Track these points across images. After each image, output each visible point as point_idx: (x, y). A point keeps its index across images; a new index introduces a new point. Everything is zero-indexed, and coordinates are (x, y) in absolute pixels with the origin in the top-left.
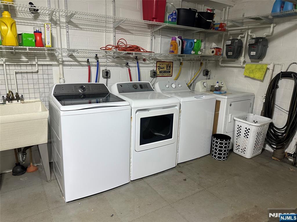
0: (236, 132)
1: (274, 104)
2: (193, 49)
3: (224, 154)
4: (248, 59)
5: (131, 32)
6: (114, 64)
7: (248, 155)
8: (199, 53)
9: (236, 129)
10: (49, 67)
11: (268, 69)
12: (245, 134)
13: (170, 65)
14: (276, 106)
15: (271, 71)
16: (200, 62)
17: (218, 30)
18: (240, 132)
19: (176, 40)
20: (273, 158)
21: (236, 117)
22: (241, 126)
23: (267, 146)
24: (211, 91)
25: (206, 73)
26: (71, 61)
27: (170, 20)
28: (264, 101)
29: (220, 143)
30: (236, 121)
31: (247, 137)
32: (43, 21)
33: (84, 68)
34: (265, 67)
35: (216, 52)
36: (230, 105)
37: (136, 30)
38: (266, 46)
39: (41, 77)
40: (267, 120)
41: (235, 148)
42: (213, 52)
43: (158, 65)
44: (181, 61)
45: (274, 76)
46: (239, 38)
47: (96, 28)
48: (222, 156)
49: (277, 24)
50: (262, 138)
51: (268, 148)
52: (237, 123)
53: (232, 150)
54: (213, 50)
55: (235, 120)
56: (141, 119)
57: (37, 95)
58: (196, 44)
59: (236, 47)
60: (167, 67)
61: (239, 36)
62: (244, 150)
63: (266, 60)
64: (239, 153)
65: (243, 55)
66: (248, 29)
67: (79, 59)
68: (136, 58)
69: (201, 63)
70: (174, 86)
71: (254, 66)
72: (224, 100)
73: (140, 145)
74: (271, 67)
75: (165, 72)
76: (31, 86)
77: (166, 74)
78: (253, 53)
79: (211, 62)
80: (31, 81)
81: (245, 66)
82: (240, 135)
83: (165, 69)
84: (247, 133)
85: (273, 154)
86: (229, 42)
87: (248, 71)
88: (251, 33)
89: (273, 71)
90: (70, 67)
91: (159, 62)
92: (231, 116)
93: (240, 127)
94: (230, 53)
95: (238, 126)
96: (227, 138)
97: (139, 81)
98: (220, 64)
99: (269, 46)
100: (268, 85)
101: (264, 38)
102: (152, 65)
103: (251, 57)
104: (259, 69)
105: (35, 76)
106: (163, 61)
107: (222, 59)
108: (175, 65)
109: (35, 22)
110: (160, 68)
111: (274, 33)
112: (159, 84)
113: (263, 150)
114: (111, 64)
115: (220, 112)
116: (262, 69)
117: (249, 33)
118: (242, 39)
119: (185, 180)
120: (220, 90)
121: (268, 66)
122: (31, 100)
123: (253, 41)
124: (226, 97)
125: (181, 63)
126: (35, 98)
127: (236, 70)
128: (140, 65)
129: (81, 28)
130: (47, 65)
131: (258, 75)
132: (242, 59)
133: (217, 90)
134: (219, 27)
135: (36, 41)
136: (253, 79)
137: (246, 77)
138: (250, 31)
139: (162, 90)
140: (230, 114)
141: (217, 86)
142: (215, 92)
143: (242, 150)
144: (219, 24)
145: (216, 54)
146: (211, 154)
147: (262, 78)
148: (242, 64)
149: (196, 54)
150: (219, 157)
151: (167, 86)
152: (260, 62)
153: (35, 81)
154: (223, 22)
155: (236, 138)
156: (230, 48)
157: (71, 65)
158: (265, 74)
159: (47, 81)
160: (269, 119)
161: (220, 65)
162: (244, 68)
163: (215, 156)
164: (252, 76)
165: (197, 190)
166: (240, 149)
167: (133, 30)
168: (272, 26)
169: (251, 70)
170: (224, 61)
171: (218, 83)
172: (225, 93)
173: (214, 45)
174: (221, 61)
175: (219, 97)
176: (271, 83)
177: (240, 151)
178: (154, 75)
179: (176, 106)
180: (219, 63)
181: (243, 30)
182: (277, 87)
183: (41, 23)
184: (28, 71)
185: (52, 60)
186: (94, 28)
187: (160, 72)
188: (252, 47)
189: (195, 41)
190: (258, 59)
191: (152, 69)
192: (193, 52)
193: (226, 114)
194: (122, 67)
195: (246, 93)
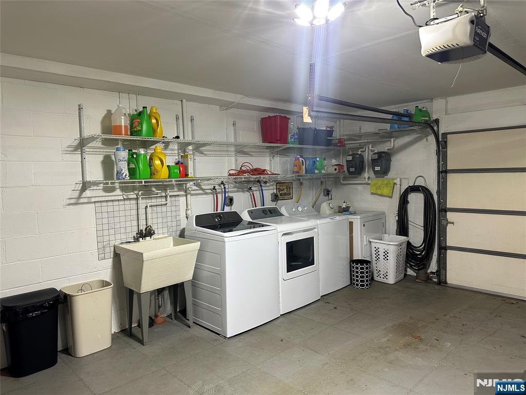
0: (374, 256)
1: (407, 220)
2: (316, 168)
3: (367, 281)
4: (372, 175)
5: (251, 154)
6: (236, 189)
7: (391, 280)
8: (323, 172)
9: (374, 252)
10: (177, 198)
11: (395, 184)
12: (384, 256)
13: (289, 186)
14: (409, 223)
15: (398, 186)
16: (320, 181)
17: (337, 146)
18: (379, 255)
19: (299, 160)
20: (417, 280)
21: (371, 239)
22: (378, 248)
23: (408, 269)
24: (339, 212)
25: (328, 193)
26: (197, 190)
27: (293, 140)
28: (397, 219)
29: (361, 268)
30: (372, 243)
31: (387, 259)
32: (173, 150)
33: (208, 196)
34: (392, 182)
35: (339, 169)
36: (364, 226)
37: (255, 152)
38: (389, 161)
39: (169, 209)
40: (403, 238)
41: (375, 275)
42: (336, 170)
43: (278, 187)
44: (301, 181)
45: (403, 191)
46: (359, 153)
47: (219, 153)
48: (365, 283)
49: (397, 137)
50: (402, 259)
51: (410, 272)
52: (373, 245)
53: (372, 278)
54: (336, 167)
55: (370, 242)
56: (287, 243)
57: (165, 230)
58: (318, 163)
59: (358, 163)
60: (287, 188)
61: (360, 151)
62: (386, 276)
63: (391, 175)
64: (381, 280)
65: (367, 171)
66: (369, 143)
67: (204, 187)
68: (259, 181)
69: (322, 182)
70: (300, 209)
71: (380, 181)
72: (357, 221)
73: (287, 272)
74: (398, 181)
75: (285, 194)
76: (160, 220)
77: (286, 197)
78: (378, 168)
79: (330, 179)
80: (160, 215)
81: (370, 182)
82: (379, 258)
83: (285, 191)
84: (386, 254)
85: (417, 277)
86: (350, 158)
87: (374, 188)
88: (372, 147)
89: (401, 185)
90: (195, 197)
91: (279, 183)
92: (366, 237)
93: (377, 250)
94: (352, 170)
95: (375, 248)
96: (367, 262)
97: (256, 207)
98: (342, 181)
99: (392, 159)
100: (398, 201)
101: (387, 152)
102: (272, 187)
103: (376, 173)
104: (386, 184)
105: (164, 208)
106: (283, 182)
107: (343, 176)
108: (294, 186)
109: (165, 152)
110: (280, 190)
111: (395, 146)
112: (285, 208)
113: (405, 275)
114: (233, 189)
115: (354, 234)
116: (389, 184)
117: (370, 148)
118: (363, 154)
119: (336, 308)
120: (348, 211)
121: (395, 181)
122: (159, 236)
123: (376, 157)
124: (359, 217)
125: (301, 184)
126: (163, 234)
127: (360, 187)
128: (263, 188)
129: (206, 154)
130: (175, 196)
131: (386, 191)
132: (366, 175)
133: (345, 210)
134: (338, 143)
135: (180, 172)
136: (381, 195)
137: (372, 194)
138: (370, 146)
139: (290, 214)
140: (365, 236)
141: (344, 206)
142: (344, 213)
143: (383, 275)
144: (337, 139)
145: (339, 172)
146: (352, 283)
147: (391, 195)
148: (367, 180)
149: (320, 172)
150: (361, 285)
151: (294, 210)
152: (385, 177)
153: (164, 214)
154: (342, 138)
155: (374, 262)
156: (352, 163)
157: (196, 194)
158: (393, 190)
159: (174, 214)
160: (406, 237)
161: (341, 183)
162: (370, 184)
163: (357, 285)
164: (379, 192)
165: (352, 314)
166: (382, 275)
167: (252, 152)
168: (392, 140)
169: (377, 186)
170: (345, 179)
171: (344, 202)
172: (354, 213)
173: (334, 162)
174: (342, 178)
175: (352, 218)
176: (400, 198)
177: (382, 277)
178: (275, 198)
179: (315, 228)
180: (340, 181)
181: (362, 144)
182: (408, 202)
183: (170, 152)
184: (158, 203)
185: (180, 190)
186: (217, 153)
187: (281, 195)
188: (374, 162)
189: (318, 159)
190: (384, 174)
191: (272, 192)
192: (316, 171)
193: (361, 237)
194: (243, 192)
195: (376, 212)
